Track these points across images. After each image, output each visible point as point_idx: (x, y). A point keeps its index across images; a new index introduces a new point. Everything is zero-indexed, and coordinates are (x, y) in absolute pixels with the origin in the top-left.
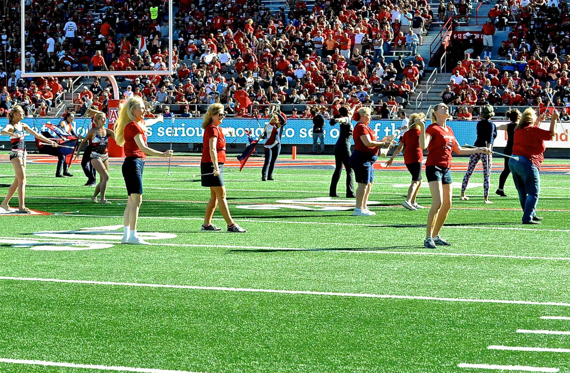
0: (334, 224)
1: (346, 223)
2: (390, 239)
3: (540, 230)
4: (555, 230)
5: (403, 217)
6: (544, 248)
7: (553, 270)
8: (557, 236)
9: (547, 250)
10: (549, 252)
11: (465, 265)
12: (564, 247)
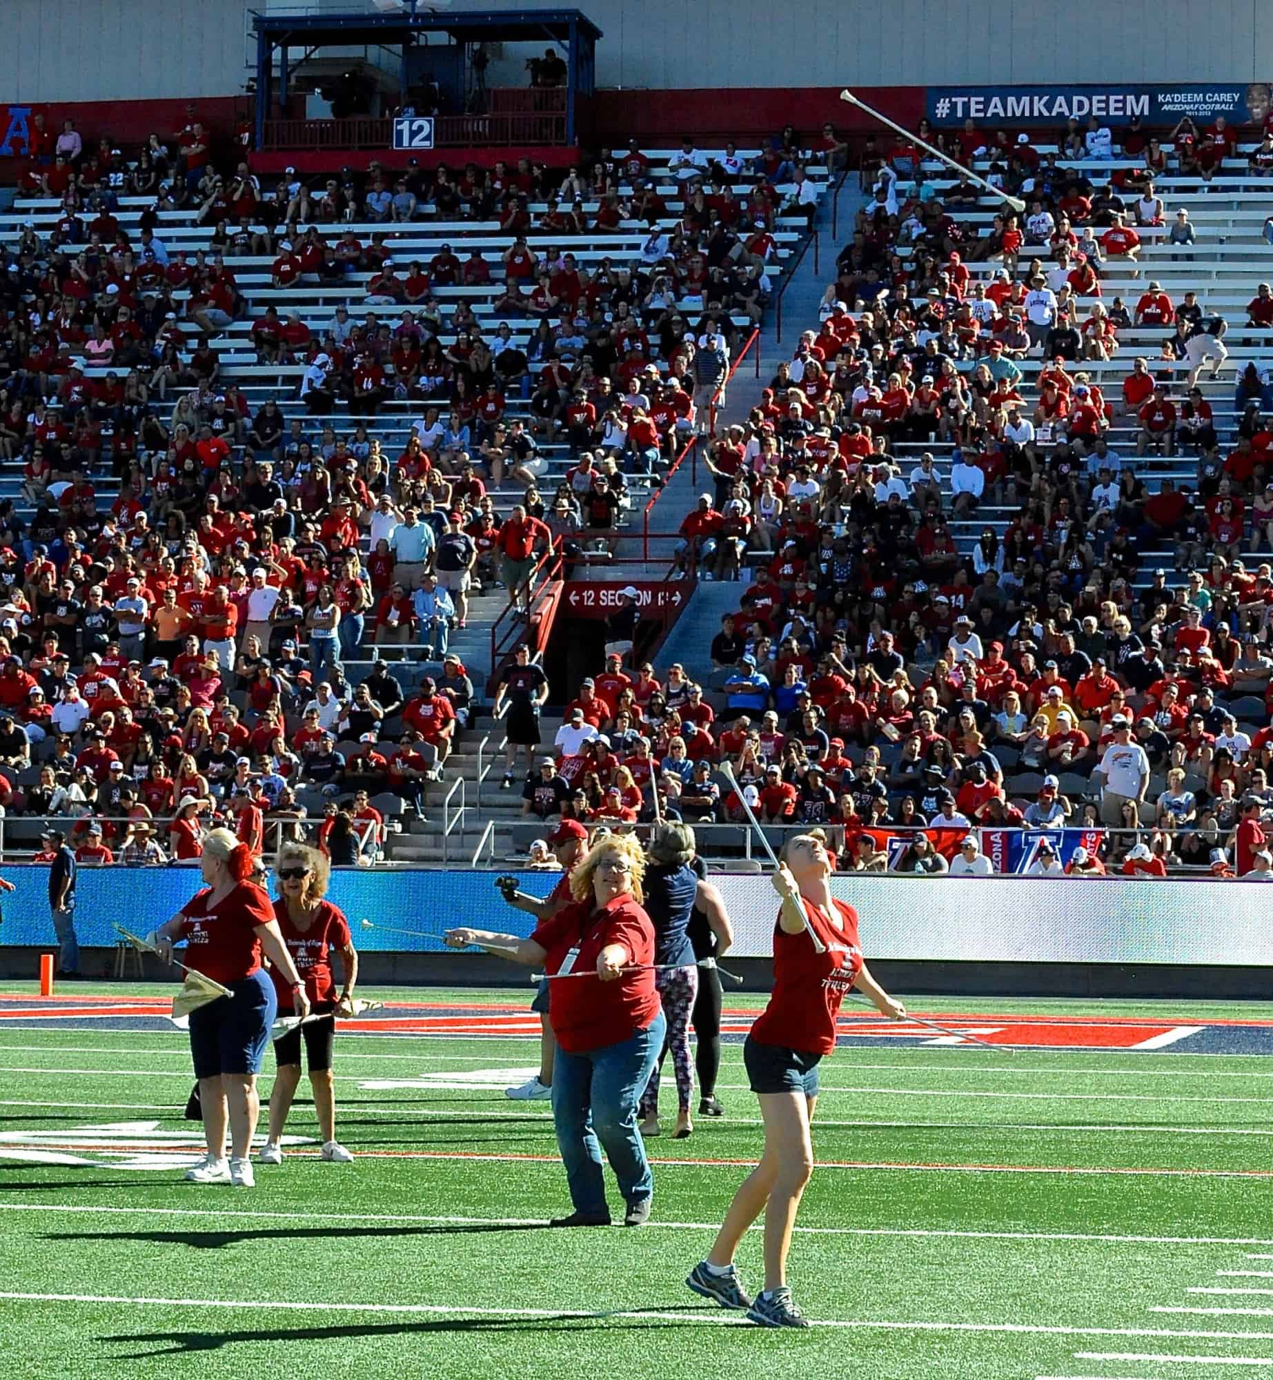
0: (161, 1211)
1: (197, 1208)
2: (337, 1263)
3: (825, 1231)
4: (875, 1232)
5: (384, 1190)
6: (833, 1290)
7: (858, 1362)
8: (880, 1252)
9: (843, 1297)
10: (850, 1305)
11: (572, 1347)
12: (898, 1285)
